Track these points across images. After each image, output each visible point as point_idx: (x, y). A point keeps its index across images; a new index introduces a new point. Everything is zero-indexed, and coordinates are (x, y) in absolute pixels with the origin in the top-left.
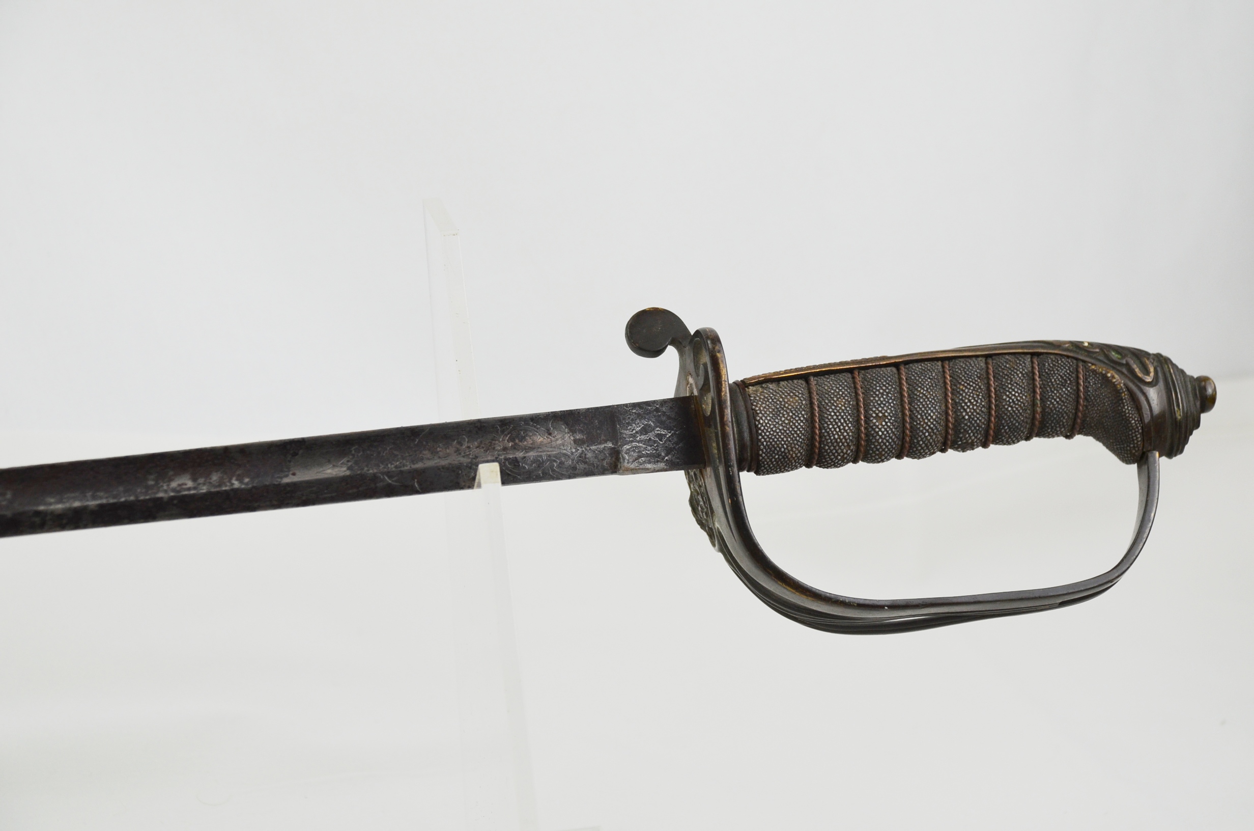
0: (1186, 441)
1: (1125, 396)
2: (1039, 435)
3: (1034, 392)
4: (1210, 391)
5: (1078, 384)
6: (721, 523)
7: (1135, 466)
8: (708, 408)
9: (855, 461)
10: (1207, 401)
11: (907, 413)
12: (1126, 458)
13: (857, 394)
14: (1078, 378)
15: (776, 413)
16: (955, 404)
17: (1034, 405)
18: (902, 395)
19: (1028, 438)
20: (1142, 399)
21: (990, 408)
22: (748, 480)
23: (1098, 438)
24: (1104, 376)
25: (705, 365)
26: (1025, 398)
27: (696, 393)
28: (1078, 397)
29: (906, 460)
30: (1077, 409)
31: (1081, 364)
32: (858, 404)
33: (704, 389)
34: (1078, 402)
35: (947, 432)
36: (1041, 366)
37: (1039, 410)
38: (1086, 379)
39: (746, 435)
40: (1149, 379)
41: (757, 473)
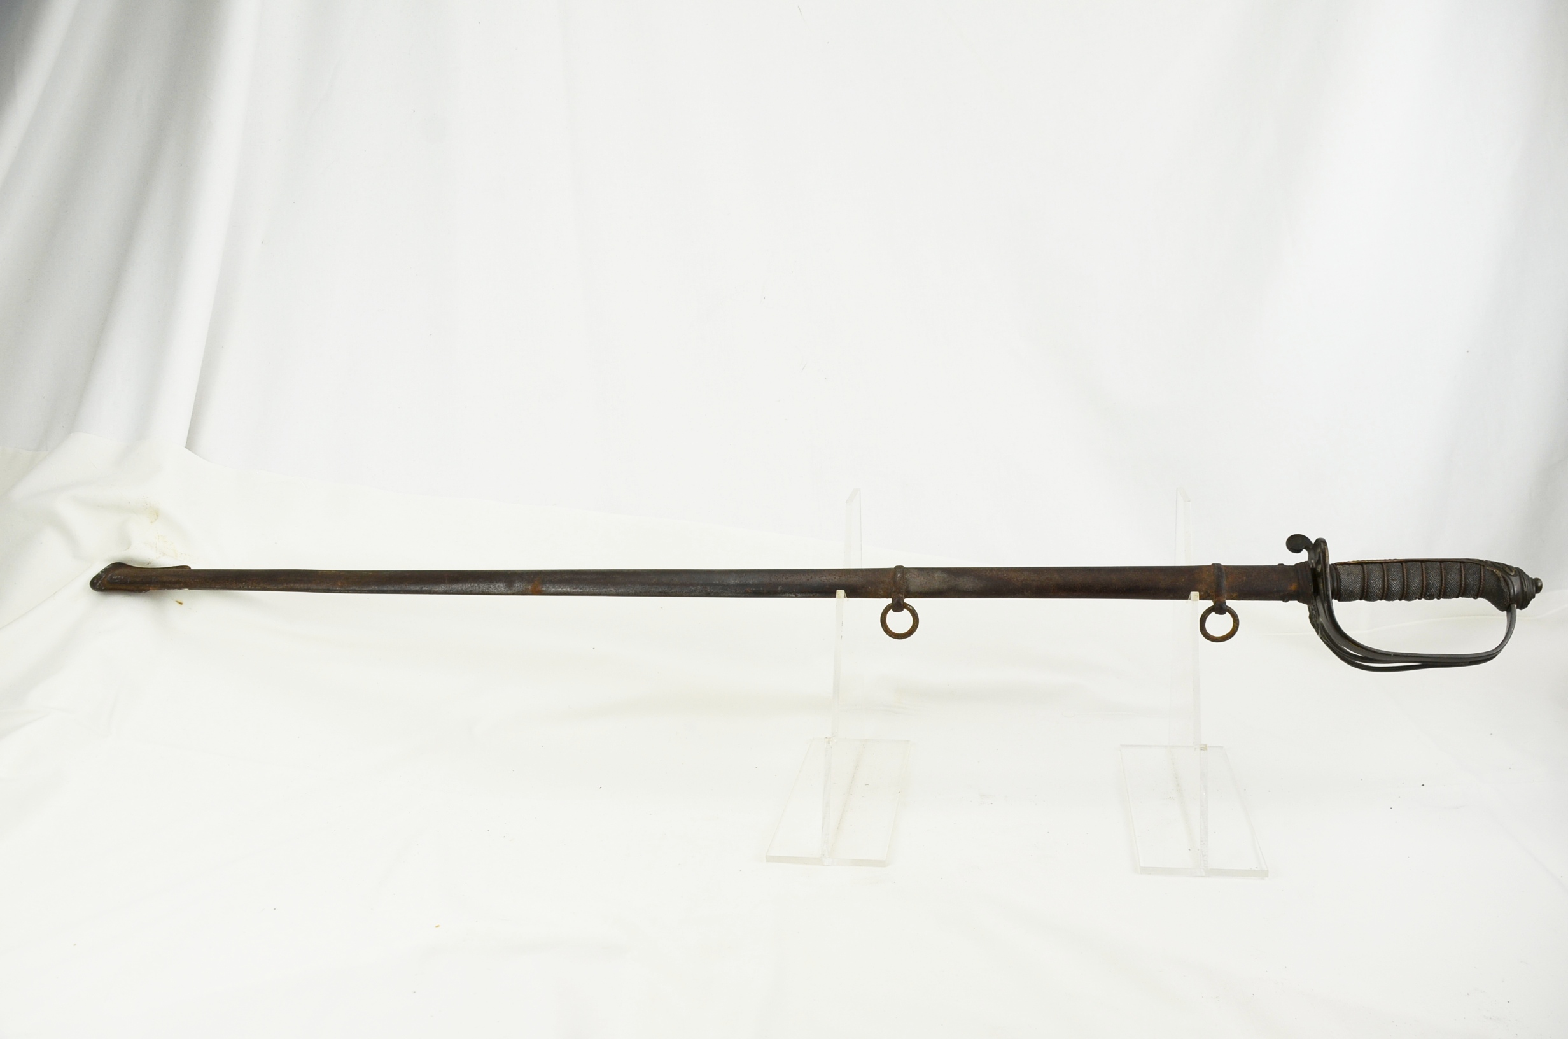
0: (1529, 603)
1: (1502, 579)
2: (1462, 596)
3: (1461, 575)
4: (1540, 584)
5: (1481, 574)
6: (1322, 620)
7: (1505, 612)
8: (1319, 568)
9: (1381, 599)
10: (1539, 589)
11: (1405, 579)
12: (1502, 609)
13: (1384, 570)
14: (1481, 571)
15: (1348, 575)
16: (1426, 577)
17: (1461, 580)
18: (1403, 572)
19: (1457, 597)
20: (1509, 581)
21: (1442, 580)
22: (1335, 603)
23: (1489, 600)
24: (1493, 571)
25: (1319, 553)
26: (1457, 577)
27: (1314, 565)
28: (1481, 579)
29: (1403, 601)
30: (1480, 584)
31: (1482, 567)
32: (1384, 574)
33: (1318, 562)
34: (1481, 581)
35: (1423, 589)
36: (1465, 567)
37: (1463, 583)
38: (1484, 573)
39: (1335, 584)
40: (1512, 574)
41: (1339, 600)
